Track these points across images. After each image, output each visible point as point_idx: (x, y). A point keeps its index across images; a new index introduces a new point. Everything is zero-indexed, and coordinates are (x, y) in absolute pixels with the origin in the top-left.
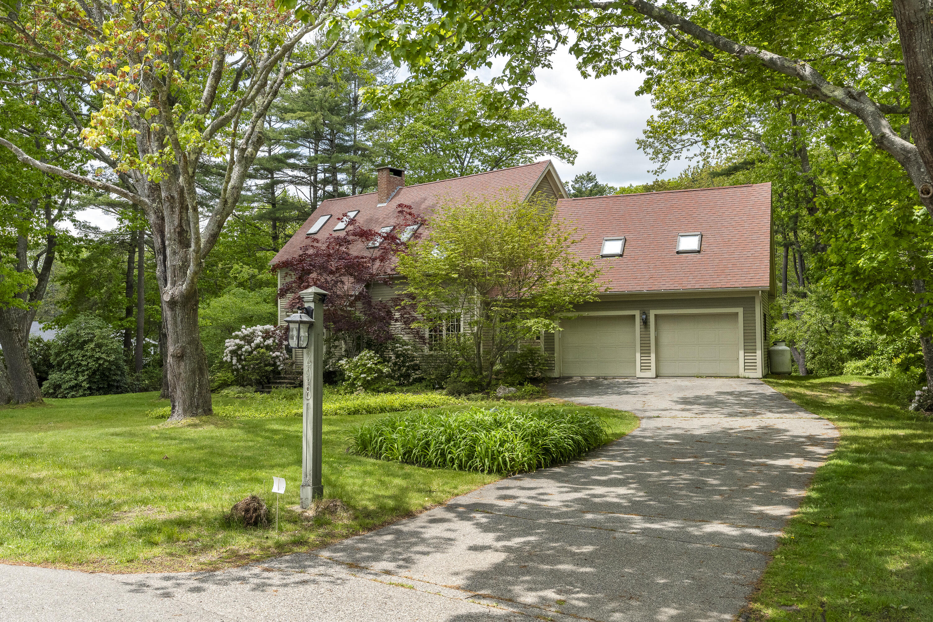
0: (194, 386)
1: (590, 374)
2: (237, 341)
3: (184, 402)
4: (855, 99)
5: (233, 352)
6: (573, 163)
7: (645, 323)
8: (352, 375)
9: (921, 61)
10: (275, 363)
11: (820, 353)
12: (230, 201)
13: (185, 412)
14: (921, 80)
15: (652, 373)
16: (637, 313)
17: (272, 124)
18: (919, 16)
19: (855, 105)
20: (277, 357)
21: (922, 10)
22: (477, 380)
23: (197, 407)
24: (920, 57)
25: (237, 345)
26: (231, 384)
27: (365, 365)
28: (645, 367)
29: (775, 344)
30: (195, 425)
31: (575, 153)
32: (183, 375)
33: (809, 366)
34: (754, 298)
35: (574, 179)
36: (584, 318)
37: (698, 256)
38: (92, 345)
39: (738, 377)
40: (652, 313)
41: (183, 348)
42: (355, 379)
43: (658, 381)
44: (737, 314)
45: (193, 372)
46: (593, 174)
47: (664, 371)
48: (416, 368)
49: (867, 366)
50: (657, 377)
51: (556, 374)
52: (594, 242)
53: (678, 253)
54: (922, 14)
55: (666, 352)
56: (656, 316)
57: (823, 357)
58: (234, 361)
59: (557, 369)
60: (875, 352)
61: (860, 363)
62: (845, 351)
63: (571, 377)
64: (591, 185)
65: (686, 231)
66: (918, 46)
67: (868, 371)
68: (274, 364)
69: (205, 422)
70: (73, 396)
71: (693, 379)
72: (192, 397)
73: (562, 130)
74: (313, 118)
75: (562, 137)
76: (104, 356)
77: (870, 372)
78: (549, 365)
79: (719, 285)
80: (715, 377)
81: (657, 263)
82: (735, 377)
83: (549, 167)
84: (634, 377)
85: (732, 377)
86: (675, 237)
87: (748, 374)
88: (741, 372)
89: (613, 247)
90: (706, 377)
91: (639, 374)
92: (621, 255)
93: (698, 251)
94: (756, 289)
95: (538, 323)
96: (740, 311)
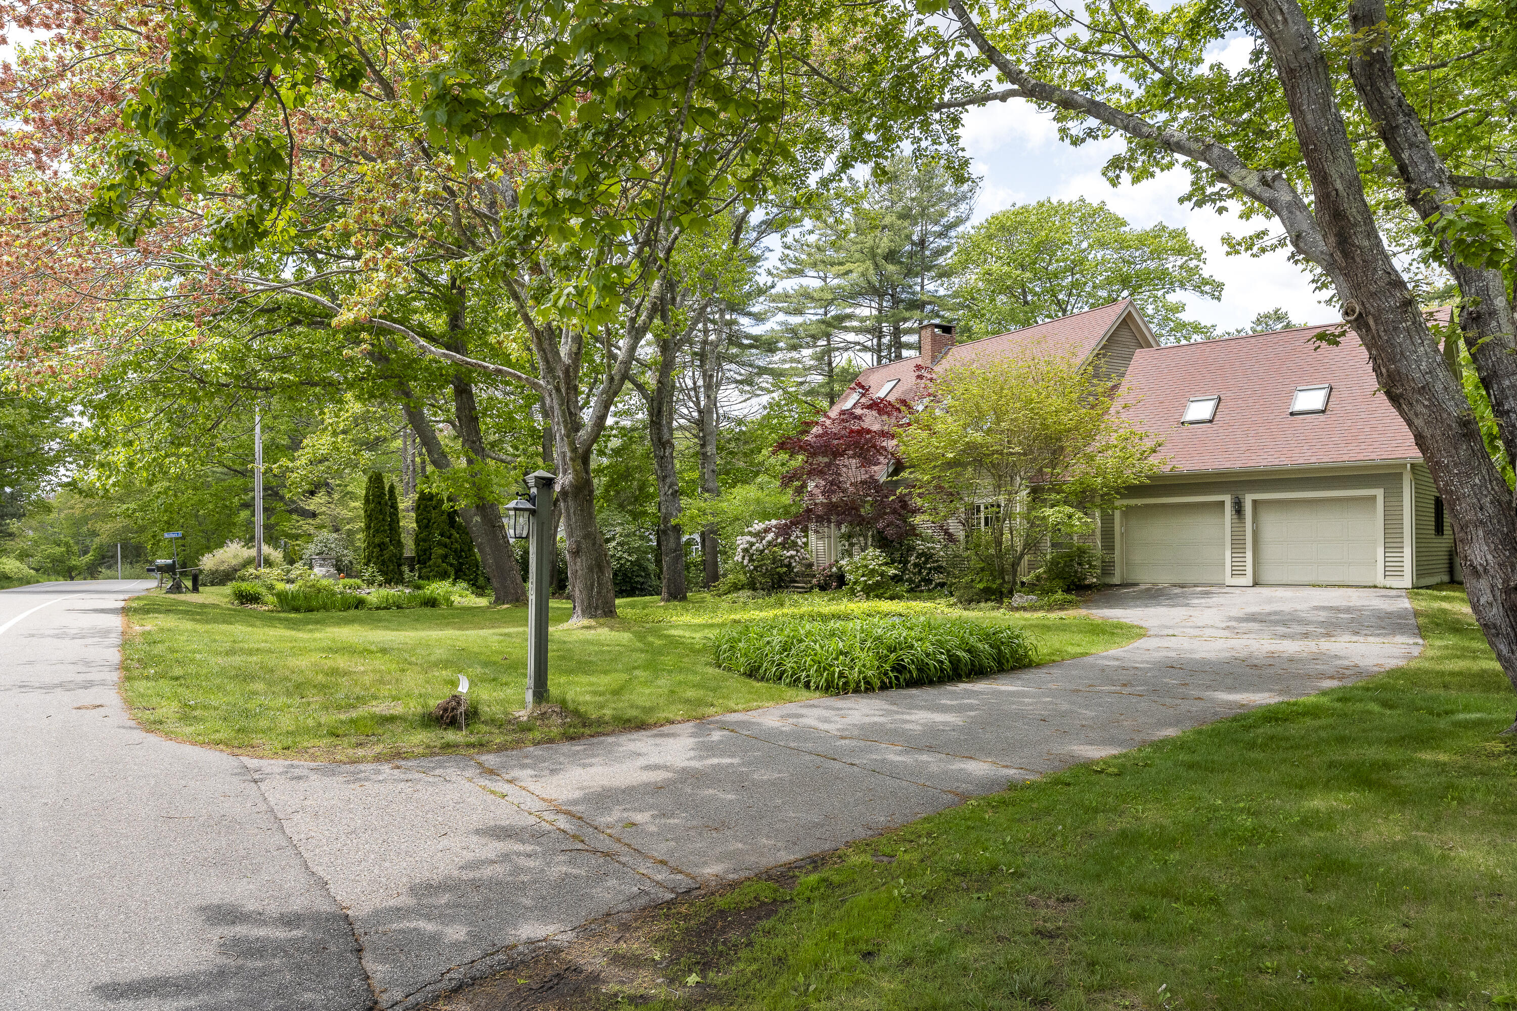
0: (592, 585)
1: (1163, 578)
2: (748, 538)
3: (582, 601)
4: (1269, 186)
5: (746, 550)
6: (1219, 299)
7: (1239, 509)
8: (852, 577)
9: (1312, 124)
10: (790, 563)
12: (617, 378)
13: (583, 612)
14: (1315, 150)
15: (1248, 580)
16: (1227, 499)
17: (828, 280)
18: (1301, 57)
19: (1267, 194)
20: (792, 557)
21: (1306, 48)
22: (994, 586)
23: (596, 608)
24: (1309, 117)
25: (748, 542)
26: (743, 588)
27: (866, 566)
28: (1237, 572)
30: (589, 628)
31: (1220, 286)
32: (580, 572)
34: (1401, 474)
35: (1254, 319)
36: (1155, 505)
37: (1322, 417)
38: (614, 544)
39: (1375, 587)
40: (1248, 500)
41: (578, 544)
42: (855, 583)
43: (1257, 590)
44: (1373, 498)
45: (590, 569)
46: (1283, 310)
47: (1266, 577)
48: (939, 569)
50: (1256, 584)
51: (1116, 580)
52: (1177, 404)
53: (1292, 414)
54: (1307, 55)
55: (1269, 551)
56: (1255, 502)
58: (746, 562)
59: (1117, 572)
63: (1136, 585)
64: (1280, 326)
65: (1308, 383)
66: (1305, 102)
68: (789, 566)
69: (601, 625)
71: (1308, 588)
72: (590, 597)
73: (1199, 255)
74: (860, 269)
75: (1201, 265)
76: (625, 555)
78: (1107, 568)
79: (1346, 458)
80: (1339, 586)
81: (1261, 430)
82: (1370, 587)
83: (1130, 308)
84: (1222, 585)
85: (1365, 587)
86: (1292, 392)
87: (1389, 582)
88: (1380, 580)
89: (1201, 410)
90: (1327, 586)
91: (1229, 581)
92: (1211, 421)
93: (1323, 412)
94: (1402, 461)
95: (1059, 512)
96: (1379, 493)
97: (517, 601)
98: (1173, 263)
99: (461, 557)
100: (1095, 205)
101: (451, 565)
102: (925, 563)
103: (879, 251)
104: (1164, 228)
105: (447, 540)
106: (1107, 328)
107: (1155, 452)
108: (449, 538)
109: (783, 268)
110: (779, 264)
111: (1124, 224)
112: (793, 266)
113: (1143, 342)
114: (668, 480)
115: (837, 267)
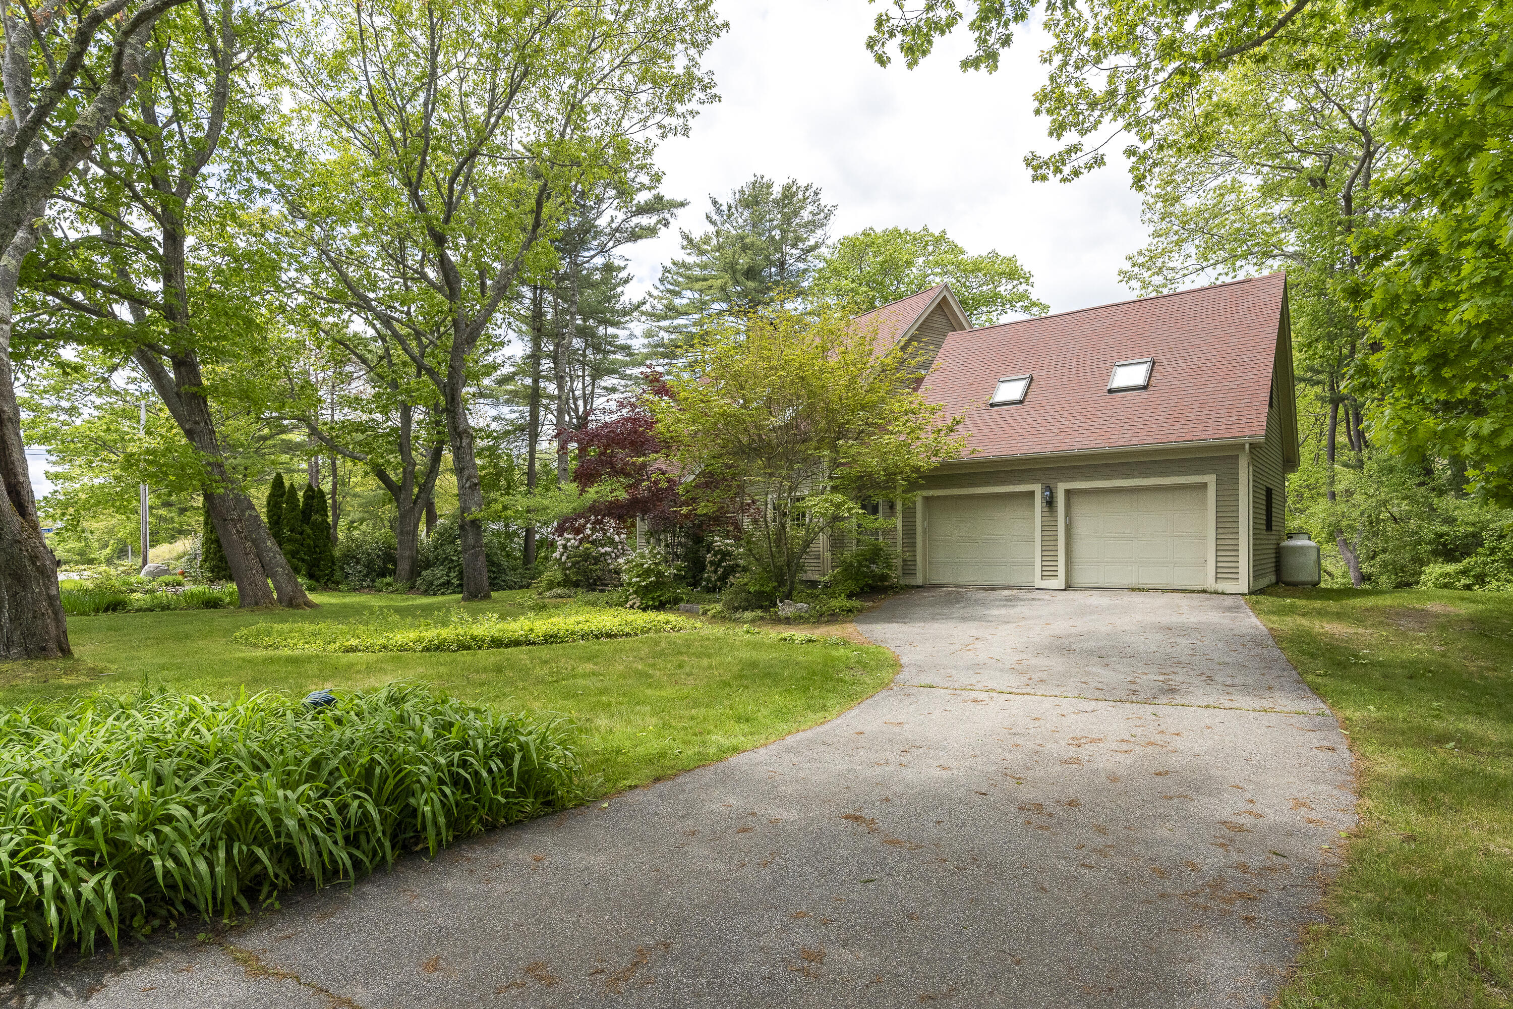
1: (968, 579)
5: (565, 547)
7: (1050, 503)
10: (606, 560)
11: (1384, 551)
15: (1060, 582)
16: (1037, 488)
20: (607, 553)
25: (565, 538)
26: (558, 585)
28: (1048, 573)
29: (1290, 536)
33: (1366, 568)
34: (1237, 455)
36: (959, 497)
37: (1144, 394)
39: (1205, 591)
40: (1061, 489)
43: (1069, 594)
44: (1204, 486)
47: (1080, 579)
49: (1464, 572)
50: (1068, 587)
51: (919, 581)
52: (986, 386)
53: (1110, 391)
55: (1082, 549)
56: (1068, 492)
57: (1387, 556)
59: (919, 574)
60: (1480, 550)
61: (1451, 568)
62: (1423, 548)
63: (942, 586)
65: (1132, 358)
67: (1464, 581)
70: (443, 594)
71: (1126, 593)
77: (1468, 582)
78: (909, 567)
79: (1172, 438)
80: (1163, 590)
81: (1075, 409)
82: (1198, 592)
83: (945, 293)
84: (1030, 588)
85: (1193, 592)
86: (1110, 368)
87: (1222, 586)
88: (1210, 583)
89: (1010, 391)
90: (1148, 590)
91: (1039, 583)
92: (1021, 402)
93: (1145, 388)
94: (1240, 441)
95: (826, 501)
96: (1210, 479)
97: (257, 604)
98: (1005, 288)
99: (315, 552)
100: (937, 234)
101: (303, 560)
102: (721, 561)
103: (738, 267)
104: (997, 256)
105: (299, 536)
106: (920, 311)
107: (952, 431)
108: (301, 534)
109: (662, 288)
110: (658, 284)
111: (962, 252)
112: (672, 287)
113: (955, 325)
114: (466, 473)
115: (701, 283)
